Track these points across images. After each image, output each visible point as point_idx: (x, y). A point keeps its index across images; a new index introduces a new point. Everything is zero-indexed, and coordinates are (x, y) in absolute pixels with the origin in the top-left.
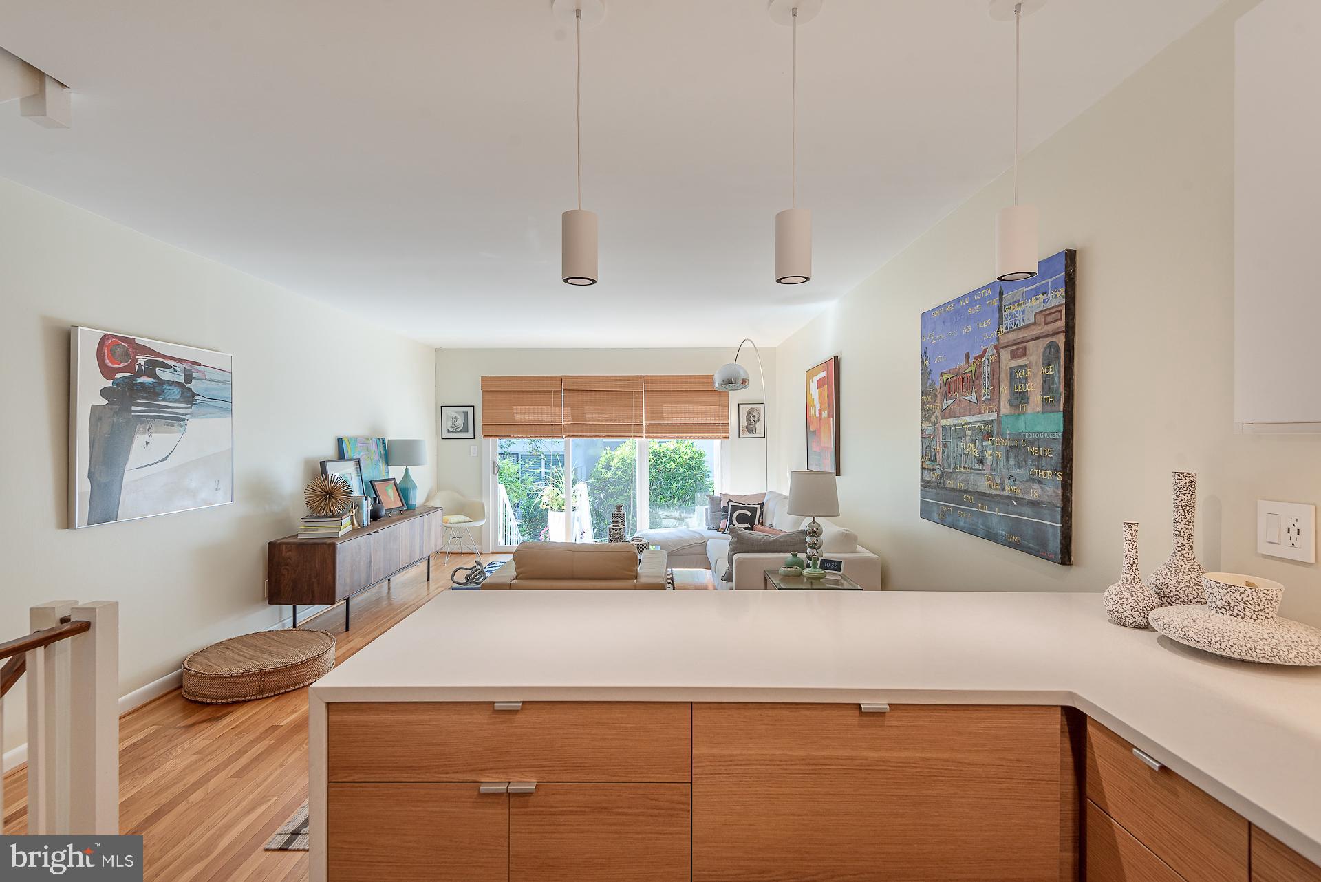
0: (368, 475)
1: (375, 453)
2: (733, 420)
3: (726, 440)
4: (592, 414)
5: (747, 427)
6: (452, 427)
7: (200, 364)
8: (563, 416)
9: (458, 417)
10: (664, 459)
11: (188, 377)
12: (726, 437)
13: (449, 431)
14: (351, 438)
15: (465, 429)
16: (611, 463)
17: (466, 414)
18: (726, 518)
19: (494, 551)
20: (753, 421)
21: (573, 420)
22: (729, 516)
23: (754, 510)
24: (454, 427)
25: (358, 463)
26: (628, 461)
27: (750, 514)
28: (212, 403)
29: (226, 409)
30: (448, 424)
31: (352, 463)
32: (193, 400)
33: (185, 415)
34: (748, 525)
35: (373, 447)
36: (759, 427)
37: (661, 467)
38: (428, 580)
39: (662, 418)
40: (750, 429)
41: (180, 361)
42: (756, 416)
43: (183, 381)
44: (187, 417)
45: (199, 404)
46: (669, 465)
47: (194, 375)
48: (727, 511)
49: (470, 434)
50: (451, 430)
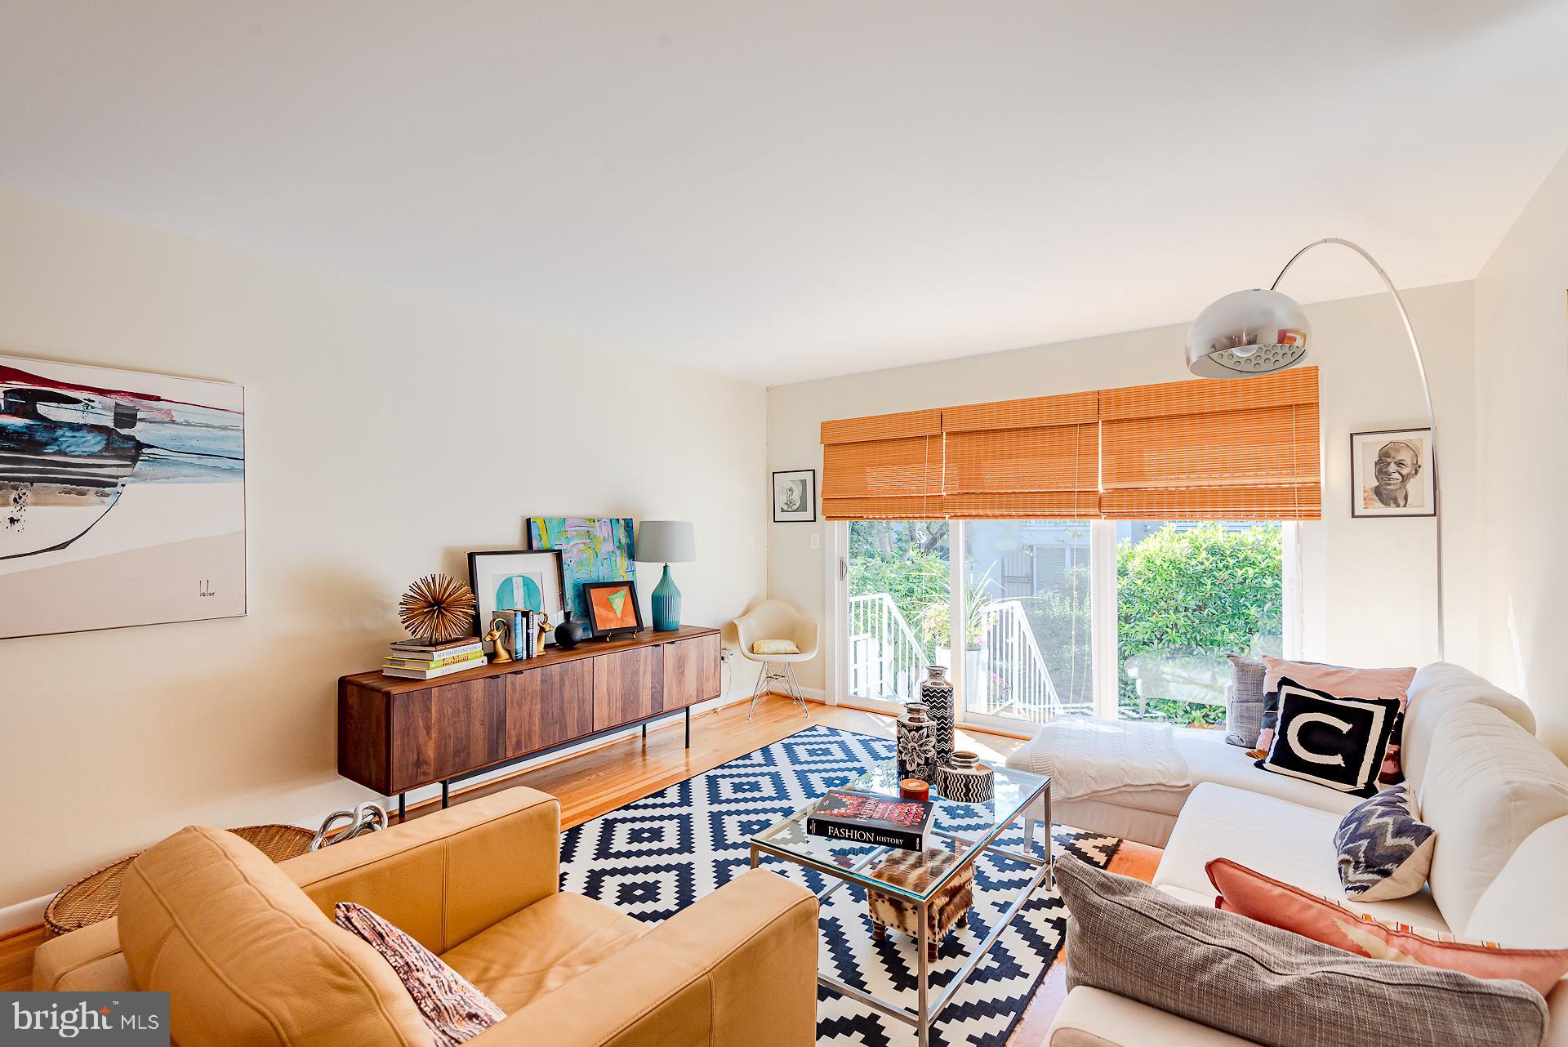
0: (576, 574)
1: (607, 543)
2: (1332, 472)
3: (1312, 523)
4: (998, 474)
5: (1378, 492)
6: (786, 504)
7: (158, 399)
8: (943, 479)
9: (794, 488)
10: (1232, 562)
11: (126, 418)
12: (1315, 515)
13: (783, 510)
14: (551, 519)
15: (803, 508)
16: (1130, 566)
17: (804, 482)
18: (1272, 726)
19: (843, 702)
20: (1396, 475)
21: (961, 486)
22: (1278, 724)
23: (1362, 720)
24: (789, 503)
25: (558, 555)
26: (1158, 562)
27: (1345, 727)
28: (194, 459)
29: (231, 470)
30: (781, 501)
31: (549, 558)
32: (138, 455)
33: (117, 477)
34: (1337, 760)
35: (602, 531)
36: (1419, 490)
37: (1224, 575)
38: (687, 746)
39: (1141, 475)
40: (1381, 494)
41: (102, 392)
42: (1408, 462)
43: (111, 424)
44: (120, 481)
45: (153, 460)
46: (1240, 573)
47: (140, 415)
48: (1274, 707)
49: (809, 515)
50: (785, 508)
